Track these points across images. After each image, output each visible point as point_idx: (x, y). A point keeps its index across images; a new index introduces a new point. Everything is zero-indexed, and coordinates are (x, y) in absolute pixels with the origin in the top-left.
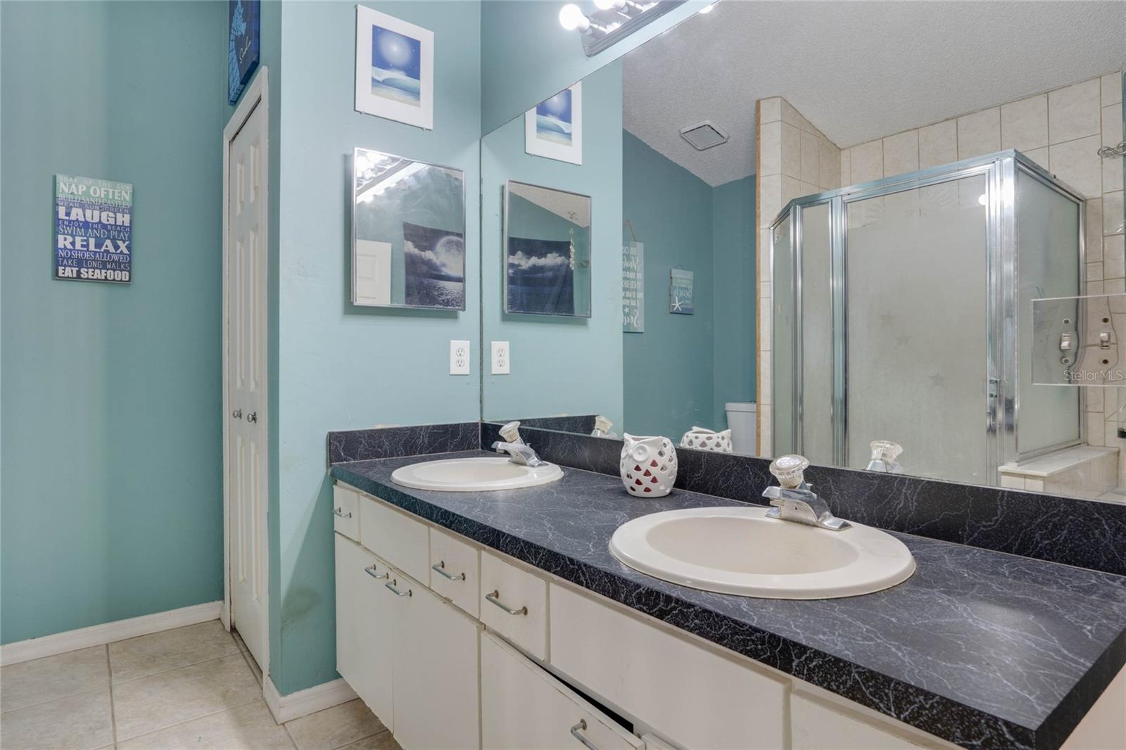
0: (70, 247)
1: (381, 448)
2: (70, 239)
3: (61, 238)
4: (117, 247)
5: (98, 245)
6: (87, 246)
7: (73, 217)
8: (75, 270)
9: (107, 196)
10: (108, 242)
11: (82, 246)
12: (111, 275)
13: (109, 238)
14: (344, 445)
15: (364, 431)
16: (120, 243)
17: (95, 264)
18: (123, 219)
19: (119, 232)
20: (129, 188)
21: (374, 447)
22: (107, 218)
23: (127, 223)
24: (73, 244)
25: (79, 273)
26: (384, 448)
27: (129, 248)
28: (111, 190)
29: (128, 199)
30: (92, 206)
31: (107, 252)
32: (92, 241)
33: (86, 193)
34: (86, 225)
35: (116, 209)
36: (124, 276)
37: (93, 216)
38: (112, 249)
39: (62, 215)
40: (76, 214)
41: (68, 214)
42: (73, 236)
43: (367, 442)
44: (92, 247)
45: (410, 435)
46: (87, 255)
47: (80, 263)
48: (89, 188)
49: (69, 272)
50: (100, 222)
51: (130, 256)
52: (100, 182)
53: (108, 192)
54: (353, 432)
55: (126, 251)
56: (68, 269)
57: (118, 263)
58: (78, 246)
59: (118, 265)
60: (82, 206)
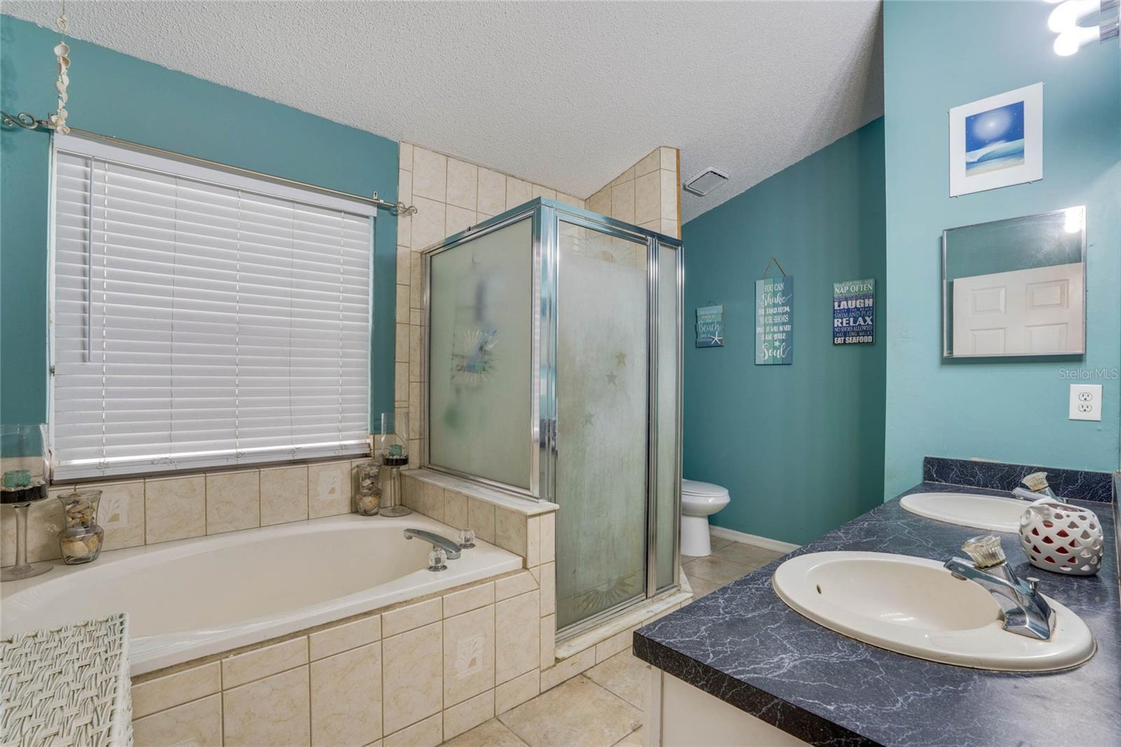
0: (840, 325)
1: (974, 477)
2: (840, 320)
3: (836, 320)
4: (865, 321)
5: (855, 322)
6: (849, 323)
7: (842, 308)
8: (843, 338)
9: (859, 290)
10: (860, 319)
11: (847, 324)
12: (862, 339)
13: (860, 316)
14: (937, 469)
15: (957, 461)
16: (867, 318)
17: (853, 334)
18: (869, 302)
19: (866, 311)
20: (872, 281)
21: (966, 475)
22: (859, 303)
23: (871, 305)
24: (842, 323)
25: (845, 340)
26: (977, 478)
27: (872, 320)
28: (861, 286)
29: (871, 288)
30: (851, 298)
31: (860, 325)
32: (852, 320)
33: (849, 291)
34: (848, 310)
35: (865, 297)
36: (869, 339)
37: (852, 304)
38: (862, 323)
39: (836, 307)
40: (844, 305)
41: (839, 306)
42: (842, 319)
43: (959, 470)
44: (852, 324)
45: (1007, 471)
46: (849, 329)
47: (845, 334)
48: (849, 288)
49: (839, 340)
50: (856, 307)
51: (873, 325)
52: (855, 282)
53: (860, 287)
54: (945, 459)
55: (870, 323)
56: (839, 339)
57: (866, 331)
58: (844, 325)
59: (866, 333)
60: (846, 300)
